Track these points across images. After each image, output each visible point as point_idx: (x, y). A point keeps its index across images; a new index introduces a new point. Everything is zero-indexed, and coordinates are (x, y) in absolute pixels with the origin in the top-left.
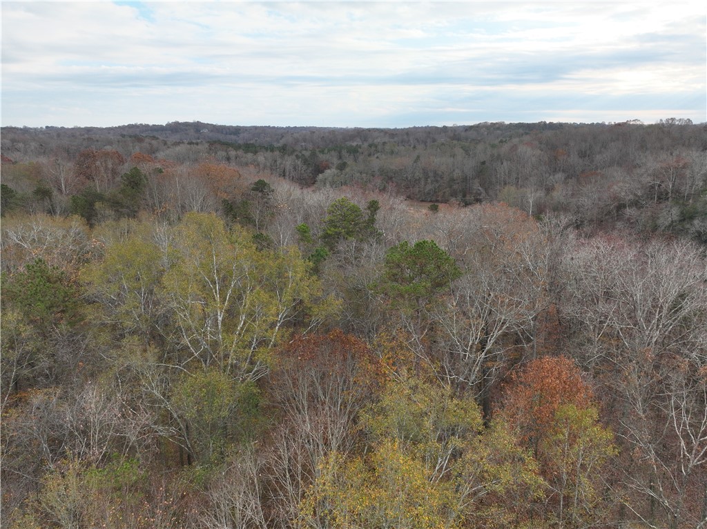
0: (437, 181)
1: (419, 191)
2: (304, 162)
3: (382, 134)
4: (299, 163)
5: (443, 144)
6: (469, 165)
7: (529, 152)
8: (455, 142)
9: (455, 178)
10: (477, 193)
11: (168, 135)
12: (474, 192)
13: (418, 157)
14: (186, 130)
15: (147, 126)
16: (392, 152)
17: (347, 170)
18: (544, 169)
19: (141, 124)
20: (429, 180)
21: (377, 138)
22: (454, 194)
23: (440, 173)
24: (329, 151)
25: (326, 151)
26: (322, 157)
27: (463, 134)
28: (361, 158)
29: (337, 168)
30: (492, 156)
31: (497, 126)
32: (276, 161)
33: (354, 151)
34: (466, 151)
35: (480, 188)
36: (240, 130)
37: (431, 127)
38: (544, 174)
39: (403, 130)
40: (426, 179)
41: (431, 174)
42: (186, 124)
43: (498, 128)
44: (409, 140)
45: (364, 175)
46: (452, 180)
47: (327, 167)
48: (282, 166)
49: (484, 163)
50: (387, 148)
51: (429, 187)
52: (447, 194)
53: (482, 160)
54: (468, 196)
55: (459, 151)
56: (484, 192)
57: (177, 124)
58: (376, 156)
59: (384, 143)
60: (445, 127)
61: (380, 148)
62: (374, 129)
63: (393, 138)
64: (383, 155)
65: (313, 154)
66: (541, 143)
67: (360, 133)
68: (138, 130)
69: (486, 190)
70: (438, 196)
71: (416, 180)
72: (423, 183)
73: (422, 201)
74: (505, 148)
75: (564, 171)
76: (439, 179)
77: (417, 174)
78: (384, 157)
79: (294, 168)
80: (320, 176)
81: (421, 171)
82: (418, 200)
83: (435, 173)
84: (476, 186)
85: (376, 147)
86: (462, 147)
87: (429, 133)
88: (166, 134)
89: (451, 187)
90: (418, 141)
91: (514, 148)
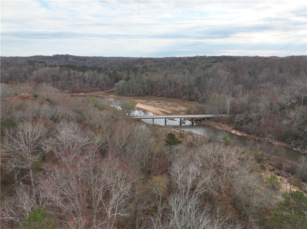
0: (176, 87)
1: (167, 92)
2: (110, 76)
3: (151, 61)
4: (107, 76)
5: (179, 67)
6: (192, 79)
7: (223, 73)
8: (184, 66)
9: (185, 86)
10: (196, 94)
11: (53, 61)
12: (195, 93)
13: (166, 74)
14: (61, 58)
15: (44, 56)
16: (154, 71)
17: (130, 81)
18: (232, 82)
19: (41, 56)
20: (172, 87)
21: (148, 63)
22: (185, 94)
23: (177, 83)
24: (123, 70)
25: (122, 70)
26: (119, 73)
27: (188, 61)
28: (138, 74)
29: (125, 80)
30: (204, 75)
31: (203, 57)
32: (95, 76)
33: (135, 70)
34: (190, 70)
35: (198, 92)
36: (86, 58)
37: (174, 57)
38: (231, 85)
39: (161, 58)
40: (170, 86)
41: (173, 84)
42: (62, 56)
43: (204, 59)
44: (163, 64)
45: (139, 84)
46: (184, 87)
47: (121, 79)
48: (97, 78)
49: (200, 78)
50: (152, 68)
51: (172, 90)
52: (181, 94)
53: (199, 77)
54: (192, 95)
55: (187, 71)
56: (200, 94)
57: (58, 55)
58: (146, 73)
59: (151, 66)
60: (180, 58)
61: (148, 69)
62: (148, 58)
63: (156, 63)
64: (149, 73)
65: (115, 72)
66: (228, 68)
67: (141, 60)
68: (39, 58)
69: (201, 92)
70: (176, 95)
71: (165, 86)
72: (169, 88)
73: (168, 97)
74: (210, 70)
75: (242, 83)
76: (177, 86)
77: (166, 83)
78: (150, 73)
79: (104, 80)
80: (116, 84)
81: (168, 82)
82: (166, 96)
83: (175, 83)
84: (196, 90)
85: (146, 68)
86: (188, 69)
87: (173, 61)
88: (52, 60)
89: (183, 90)
90: (167, 65)
91: (215, 70)
